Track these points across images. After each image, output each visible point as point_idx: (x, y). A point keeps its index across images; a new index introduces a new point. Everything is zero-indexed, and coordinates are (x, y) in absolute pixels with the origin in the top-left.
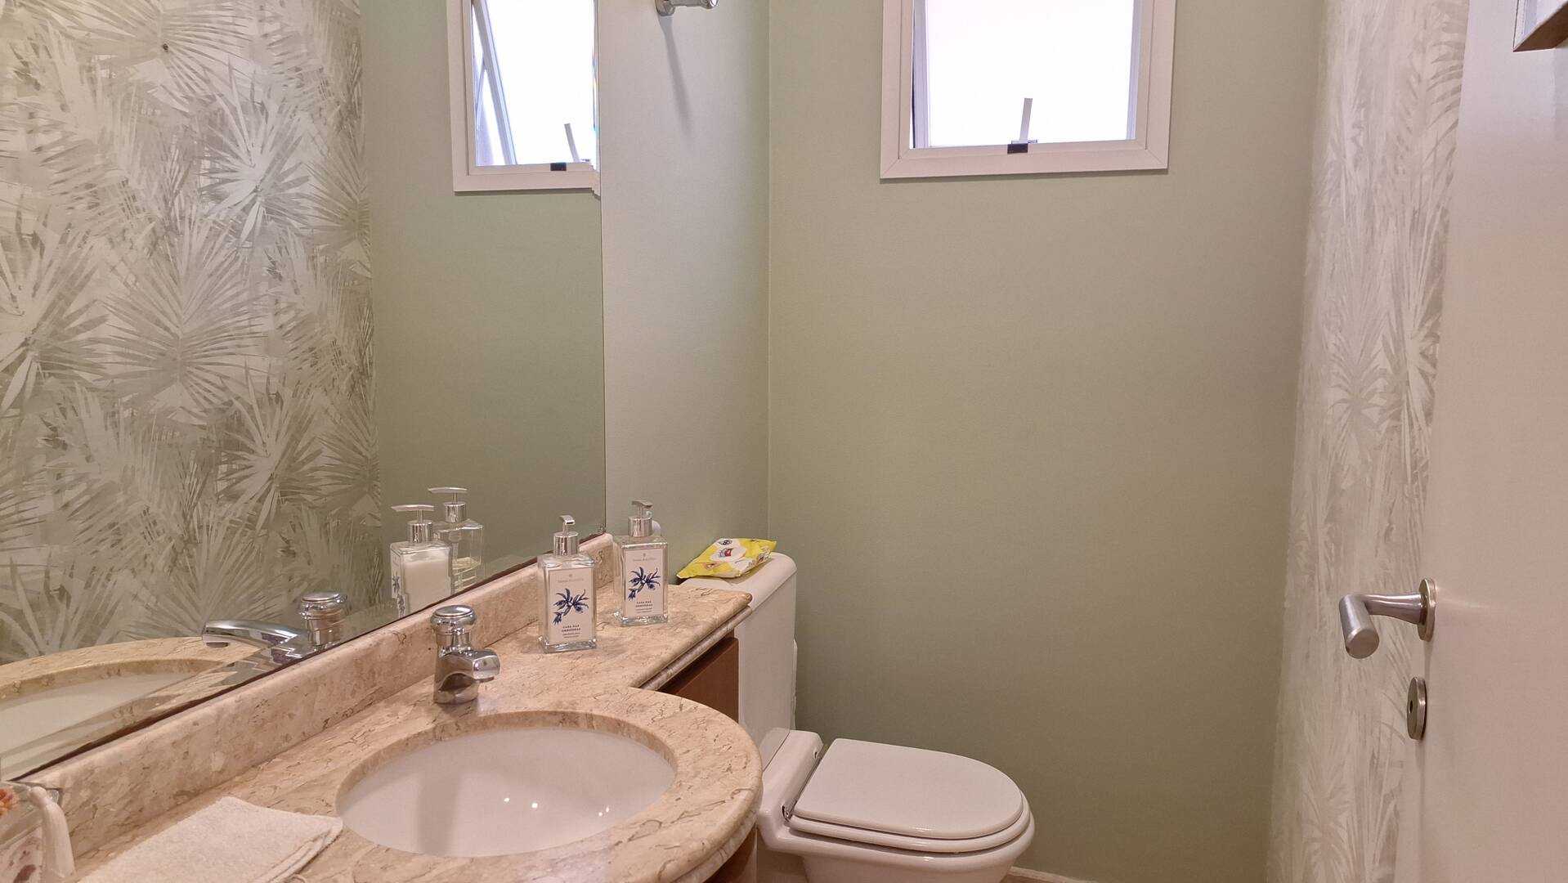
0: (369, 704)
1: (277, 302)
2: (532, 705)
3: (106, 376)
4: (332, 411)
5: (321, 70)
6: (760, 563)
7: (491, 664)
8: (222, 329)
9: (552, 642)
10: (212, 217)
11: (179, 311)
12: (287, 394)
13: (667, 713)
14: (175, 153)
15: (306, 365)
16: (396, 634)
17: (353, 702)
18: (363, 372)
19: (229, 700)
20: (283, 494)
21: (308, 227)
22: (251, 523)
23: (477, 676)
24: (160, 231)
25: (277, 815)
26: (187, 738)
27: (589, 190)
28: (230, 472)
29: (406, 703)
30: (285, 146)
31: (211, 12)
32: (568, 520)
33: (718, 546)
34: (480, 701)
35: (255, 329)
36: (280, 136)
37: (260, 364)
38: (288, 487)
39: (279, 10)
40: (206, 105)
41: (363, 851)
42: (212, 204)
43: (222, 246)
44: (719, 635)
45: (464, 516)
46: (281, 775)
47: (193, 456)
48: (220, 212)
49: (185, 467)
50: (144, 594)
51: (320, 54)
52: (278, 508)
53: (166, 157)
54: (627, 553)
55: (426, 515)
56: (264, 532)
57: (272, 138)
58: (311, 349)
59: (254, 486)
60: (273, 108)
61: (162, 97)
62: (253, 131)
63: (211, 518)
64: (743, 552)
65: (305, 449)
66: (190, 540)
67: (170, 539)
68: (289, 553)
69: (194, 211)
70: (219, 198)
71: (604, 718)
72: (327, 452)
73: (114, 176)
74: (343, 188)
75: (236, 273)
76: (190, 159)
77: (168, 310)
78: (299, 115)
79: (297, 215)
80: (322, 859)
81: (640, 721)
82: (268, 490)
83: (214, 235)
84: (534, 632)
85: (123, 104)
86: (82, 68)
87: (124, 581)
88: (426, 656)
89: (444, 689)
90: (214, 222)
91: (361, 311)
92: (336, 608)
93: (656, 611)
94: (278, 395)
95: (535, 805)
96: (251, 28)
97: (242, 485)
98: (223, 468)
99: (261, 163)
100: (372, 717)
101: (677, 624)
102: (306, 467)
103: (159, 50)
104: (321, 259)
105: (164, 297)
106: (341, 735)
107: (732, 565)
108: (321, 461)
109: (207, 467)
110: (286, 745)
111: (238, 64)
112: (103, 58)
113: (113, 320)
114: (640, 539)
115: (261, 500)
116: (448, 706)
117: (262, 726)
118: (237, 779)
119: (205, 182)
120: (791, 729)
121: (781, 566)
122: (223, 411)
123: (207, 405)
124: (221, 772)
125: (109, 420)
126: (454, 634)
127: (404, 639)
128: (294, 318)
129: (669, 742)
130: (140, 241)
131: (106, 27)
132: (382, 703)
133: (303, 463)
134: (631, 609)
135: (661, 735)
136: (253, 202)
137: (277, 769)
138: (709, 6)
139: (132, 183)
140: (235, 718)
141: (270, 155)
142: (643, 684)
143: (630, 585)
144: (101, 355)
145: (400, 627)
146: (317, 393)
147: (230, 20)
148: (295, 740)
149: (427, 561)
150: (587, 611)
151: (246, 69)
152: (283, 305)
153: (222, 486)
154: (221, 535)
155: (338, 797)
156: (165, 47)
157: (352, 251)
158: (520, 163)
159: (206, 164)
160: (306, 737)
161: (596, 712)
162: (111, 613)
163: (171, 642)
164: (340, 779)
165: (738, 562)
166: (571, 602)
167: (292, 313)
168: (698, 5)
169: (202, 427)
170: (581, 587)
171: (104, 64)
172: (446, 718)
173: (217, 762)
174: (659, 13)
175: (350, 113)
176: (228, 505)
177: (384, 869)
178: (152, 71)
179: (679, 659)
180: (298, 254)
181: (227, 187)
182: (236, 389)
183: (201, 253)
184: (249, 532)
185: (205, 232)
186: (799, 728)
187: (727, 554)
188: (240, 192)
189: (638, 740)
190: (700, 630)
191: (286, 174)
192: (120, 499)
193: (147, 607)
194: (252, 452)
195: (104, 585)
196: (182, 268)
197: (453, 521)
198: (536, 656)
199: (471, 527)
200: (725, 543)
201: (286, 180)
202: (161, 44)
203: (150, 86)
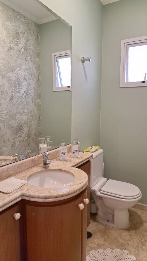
0: (33, 166)
1: (27, 108)
2: (56, 168)
3: (3, 119)
4: (35, 124)
5: (34, 73)
6: (97, 150)
7: (50, 161)
8: (19, 112)
9: (61, 159)
10: (18, 95)
11: (14, 109)
12: (29, 122)
13: (76, 171)
14: (13, 86)
15: (31, 118)
16: (38, 157)
17: (31, 166)
18: (40, 119)
19: (14, 164)
20: (28, 137)
21: (32, 97)
22: (23, 141)
23: (48, 163)
24: (11, 98)
25: (19, 180)
26: (8, 168)
27: (70, 91)
28: (20, 133)
29: (39, 167)
30: (29, 85)
31: (19, 65)
32: (63, 141)
33: (90, 147)
34: (49, 167)
35: (24, 112)
36: (28, 83)
37: (25, 117)
38: (28, 135)
39: (28, 64)
40: (18, 79)
41: (29, 185)
42: (18, 94)
43: (20, 100)
44: (87, 160)
45: (50, 140)
46: (20, 175)
47: (15, 130)
48: (19, 95)
49: (14, 132)
50: (8, 150)
51: (34, 71)
52: (27, 139)
53: (12, 87)
54: (73, 147)
55: (44, 140)
56: (25, 142)
57: (27, 84)
58: (32, 115)
59: (24, 135)
60: (27, 79)
61: (12, 78)
62: (24, 83)
63: (17, 140)
64: (94, 148)
65: (31, 130)
66: (14, 143)
67: (12, 143)
68: (28, 145)
69: (16, 95)
70: (19, 93)
71: (66, 171)
72: (34, 130)
73: (5, 90)
74: (37, 91)
75: (21, 104)
76: (15, 87)
77: (12, 109)
78: (31, 80)
79: (30, 95)
80: (23, 186)
81: (71, 171)
82: (26, 136)
83: (19, 98)
84: (59, 158)
85: (6, 79)
86: (1, 74)
87: (5, 148)
88: (42, 160)
89: (44, 165)
90: (19, 96)
91: (39, 109)
92: (30, 152)
93: (77, 156)
94: (27, 122)
95: (55, 183)
96: (24, 67)
97: (22, 135)
98: (19, 132)
99: (26, 87)
100: (34, 168)
101: (80, 158)
102: (31, 133)
103: (11, 71)
104: (34, 102)
105: (12, 107)
106: (29, 170)
107: (92, 150)
108: (33, 132)
109: (17, 132)
110: (21, 171)
111: (22, 73)
112: (4, 73)
113: (5, 111)
114: (75, 145)
115: (25, 137)
116: (44, 167)
117: (18, 168)
118: (15, 175)
119: (17, 90)
120: (102, 177)
121: (101, 151)
122: (19, 124)
123: (17, 123)
124: (12, 174)
125: (4, 125)
126: (45, 157)
127: (39, 157)
128: (30, 111)
129: (75, 175)
130: (8, 99)
131: (4, 68)
132: (35, 167)
133: (31, 132)
134: (73, 155)
135: (74, 173)
136: (24, 93)
137: (20, 174)
138: (90, 61)
139: (7, 91)
140: (14, 166)
141: (27, 86)
142: (73, 166)
143: (73, 152)
144: (3, 116)
145: (38, 156)
146: (33, 122)
147: (21, 66)
148: (23, 170)
149: (44, 146)
150: (66, 155)
151: (23, 73)
152: (28, 108)
153: (19, 135)
154: (19, 142)
155: (27, 179)
156: (12, 71)
157: (38, 100)
158: (63, 86)
159: (18, 88)
160: (24, 170)
161: (65, 170)
162: (3, 153)
163: (9, 156)
164: (28, 176)
165: (93, 150)
166: (64, 153)
167: (29, 110)
168: (88, 61)
169: (16, 126)
170: (65, 151)
171: (4, 74)
172: (44, 169)
173: (12, 172)
174: (82, 62)
175: (39, 79)
176: (20, 138)
177: (31, 188)
178: (10, 74)
179: (80, 163)
180: (30, 101)
181: (20, 91)
182: (21, 121)
183: (17, 101)
184: (23, 142)
185: (17, 98)
186: (104, 177)
187: (92, 148)
188: (22, 92)
189: (71, 174)
190: (83, 159)
191: (29, 89)
192: (5, 136)
193: (8, 152)
194: (23, 130)
195: (3, 149)
196: (14, 103)
197: (48, 141)
198: (58, 161)
199: (51, 142)
200: (92, 147)
201: (29, 90)
202: (12, 70)
203: (10, 76)
